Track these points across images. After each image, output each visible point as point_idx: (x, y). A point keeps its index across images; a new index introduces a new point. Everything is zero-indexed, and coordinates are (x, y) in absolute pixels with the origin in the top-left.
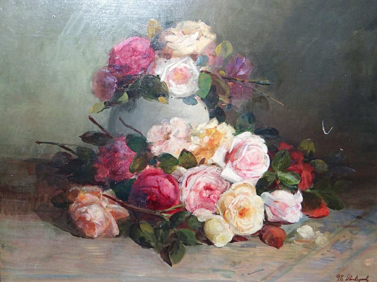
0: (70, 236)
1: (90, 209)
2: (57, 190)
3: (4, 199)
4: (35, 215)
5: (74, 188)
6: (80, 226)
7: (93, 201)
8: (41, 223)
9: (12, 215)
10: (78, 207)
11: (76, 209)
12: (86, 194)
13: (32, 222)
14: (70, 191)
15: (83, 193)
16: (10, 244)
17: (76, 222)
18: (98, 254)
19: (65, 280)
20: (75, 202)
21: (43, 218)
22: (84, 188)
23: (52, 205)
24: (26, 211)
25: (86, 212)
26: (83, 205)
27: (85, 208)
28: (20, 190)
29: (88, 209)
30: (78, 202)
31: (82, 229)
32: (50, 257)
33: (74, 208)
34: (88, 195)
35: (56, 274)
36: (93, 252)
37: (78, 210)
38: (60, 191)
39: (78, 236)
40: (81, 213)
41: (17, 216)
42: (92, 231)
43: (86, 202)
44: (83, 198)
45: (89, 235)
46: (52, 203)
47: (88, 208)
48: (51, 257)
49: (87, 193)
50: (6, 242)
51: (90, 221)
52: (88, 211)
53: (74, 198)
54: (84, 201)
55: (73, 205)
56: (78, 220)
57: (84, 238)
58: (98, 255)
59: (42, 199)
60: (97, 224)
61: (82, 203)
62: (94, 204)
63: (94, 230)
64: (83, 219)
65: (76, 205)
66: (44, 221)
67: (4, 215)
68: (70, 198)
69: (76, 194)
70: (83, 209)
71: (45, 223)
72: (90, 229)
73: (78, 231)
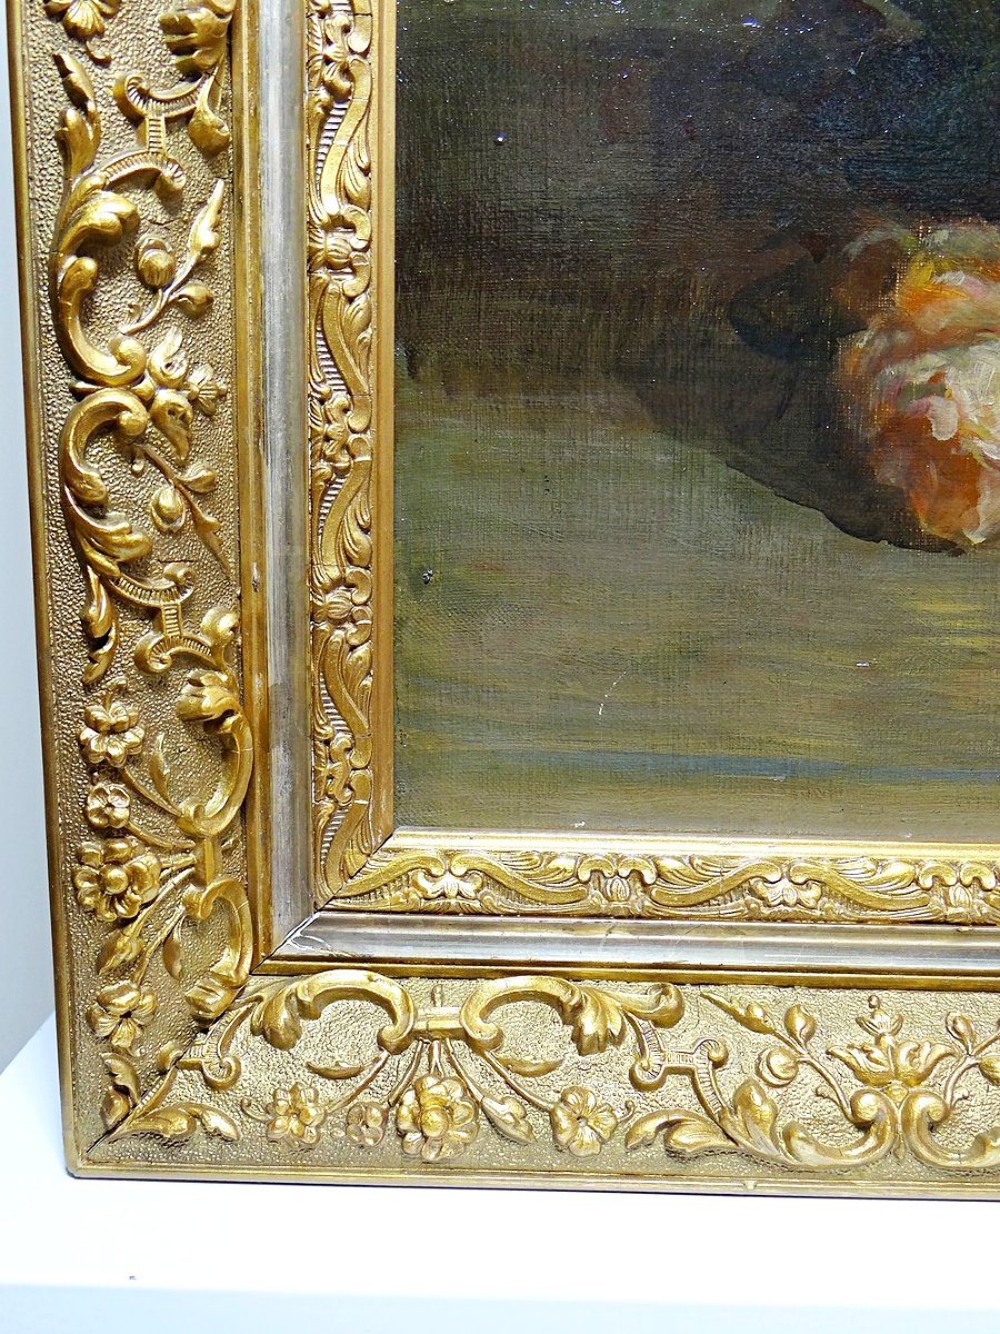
0: (821, 532)
1: (964, 367)
2: (774, 241)
3: (440, 287)
4: (619, 397)
5: (876, 236)
6: (889, 474)
7: (986, 321)
8: (655, 451)
9: (484, 391)
10: (892, 355)
11: (876, 369)
12: (946, 277)
13: (604, 443)
14: (854, 249)
15: (931, 265)
16: (458, 572)
17: (867, 448)
18: (979, 643)
19: (772, 785)
20: (875, 322)
21: (670, 418)
22: (942, 235)
23: (732, 337)
24: (570, 374)
25: (936, 386)
26: (922, 345)
27: (933, 360)
28: (545, 239)
29: (951, 371)
30: (892, 326)
31: (901, 492)
32: (693, 655)
33: (864, 362)
34: (958, 279)
35: (722, 751)
36: (949, 632)
37: (890, 371)
38: (789, 254)
39: (871, 534)
40: (903, 390)
41: (516, 400)
42: (958, 503)
43: (943, 325)
44: (930, 298)
45: (935, 531)
46: (735, 323)
47: (951, 364)
48: (695, 654)
49: (955, 269)
50: (440, 557)
51: (954, 442)
52: (949, 383)
53: (873, 296)
54: (933, 319)
55: (861, 345)
56: (882, 438)
57: (902, 545)
58: (974, 653)
59: (676, 300)
60: (989, 461)
61: (918, 332)
62: (986, 341)
63: (974, 497)
64: (911, 431)
65: (881, 344)
66: (675, 435)
67: (439, 392)
68: (844, 295)
69: (883, 270)
70: (919, 373)
71: (684, 450)
72: (945, 493)
73: (870, 501)
